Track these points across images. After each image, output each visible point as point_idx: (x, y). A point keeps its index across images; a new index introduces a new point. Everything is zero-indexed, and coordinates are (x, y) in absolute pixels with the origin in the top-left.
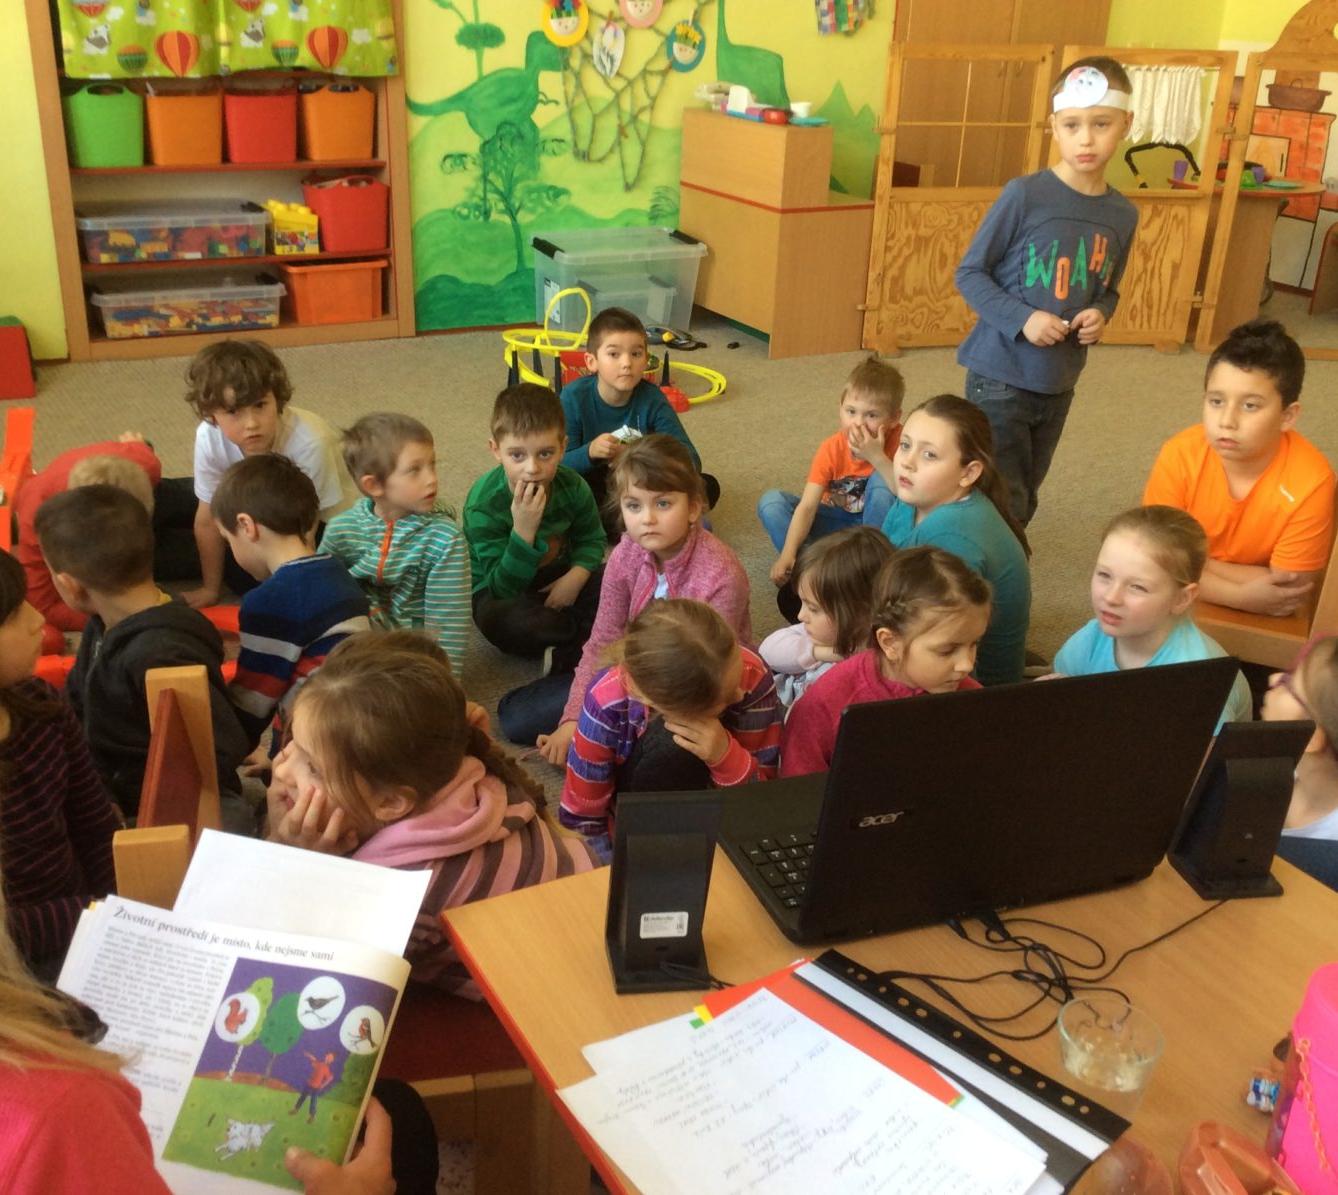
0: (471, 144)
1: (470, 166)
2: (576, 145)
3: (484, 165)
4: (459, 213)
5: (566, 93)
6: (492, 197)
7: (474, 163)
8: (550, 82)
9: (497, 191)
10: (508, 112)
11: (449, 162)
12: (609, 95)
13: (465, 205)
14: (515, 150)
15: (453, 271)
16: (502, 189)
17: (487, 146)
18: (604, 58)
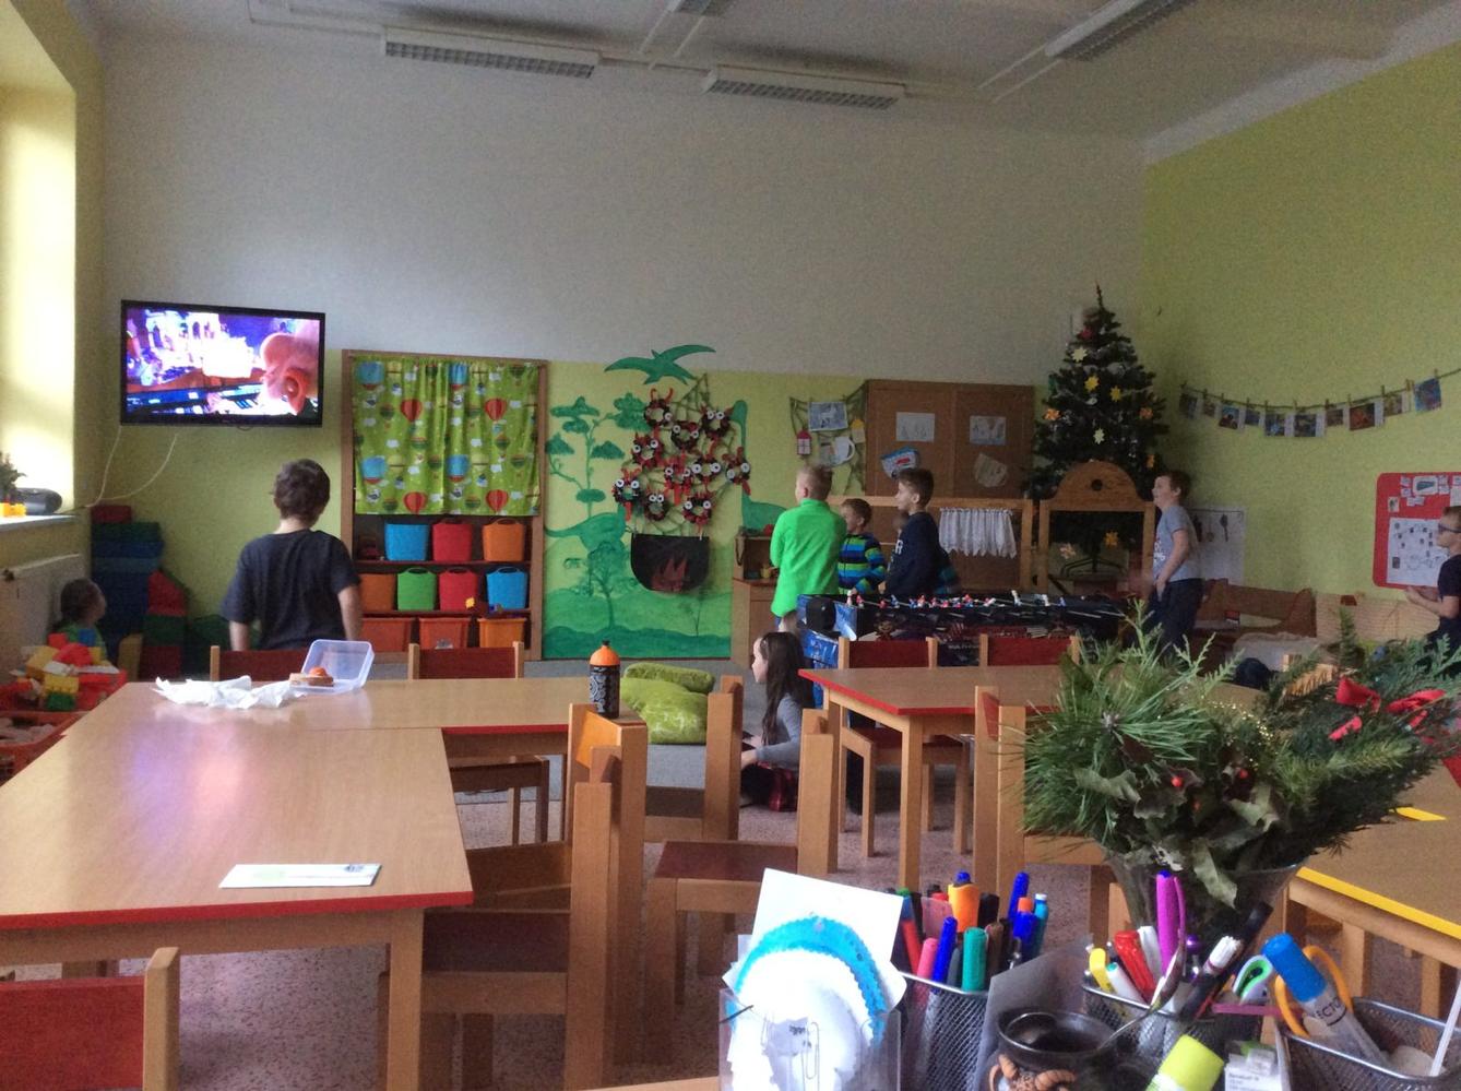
0: (583, 553)
1: (582, 565)
3: (590, 565)
4: (573, 591)
6: (594, 583)
7: (584, 564)
9: (597, 579)
10: (608, 536)
11: (568, 563)
13: (577, 587)
15: (568, 624)
16: (600, 577)
17: (592, 556)
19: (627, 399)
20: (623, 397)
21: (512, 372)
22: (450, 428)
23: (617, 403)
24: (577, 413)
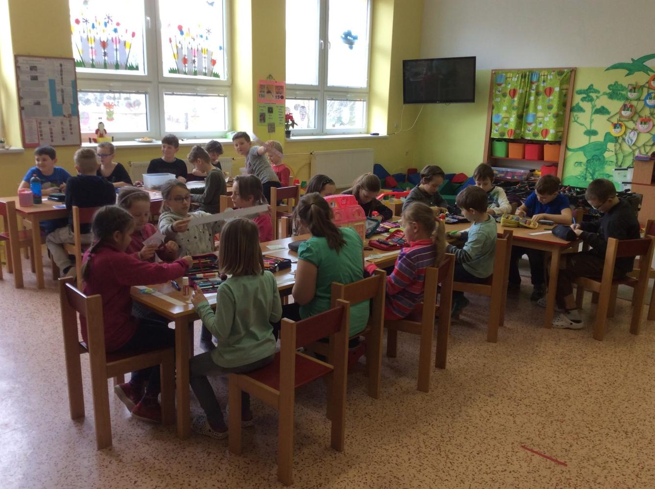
0: (584, 160)
1: (583, 166)
2: (617, 163)
3: (587, 166)
4: (577, 178)
5: (615, 149)
6: (588, 174)
7: (584, 165)
8: (611, 146)
10: (597, 153)
11: (577, 164)
12: (631, 150)
13: (579, 175)
14: (597, 163)
16: (591, 172)
17: (588, 162)
18: (629, 140)
19: (615, 84)
20: (613, 84)
21: (558, 75)
22: (529, 101)
23: (609, 87)
24: (589, 93)
